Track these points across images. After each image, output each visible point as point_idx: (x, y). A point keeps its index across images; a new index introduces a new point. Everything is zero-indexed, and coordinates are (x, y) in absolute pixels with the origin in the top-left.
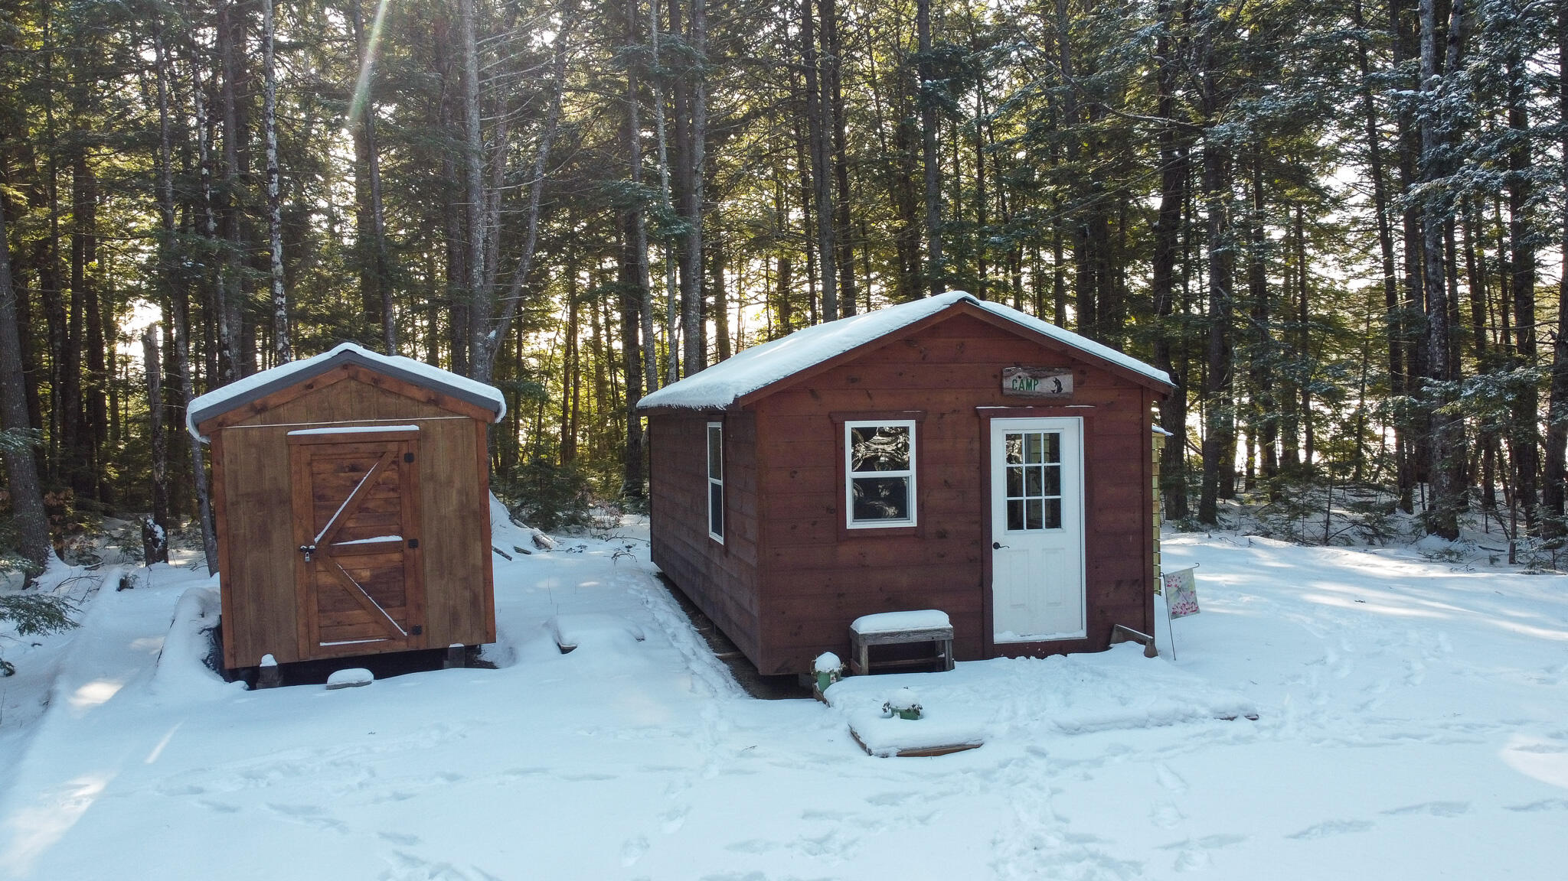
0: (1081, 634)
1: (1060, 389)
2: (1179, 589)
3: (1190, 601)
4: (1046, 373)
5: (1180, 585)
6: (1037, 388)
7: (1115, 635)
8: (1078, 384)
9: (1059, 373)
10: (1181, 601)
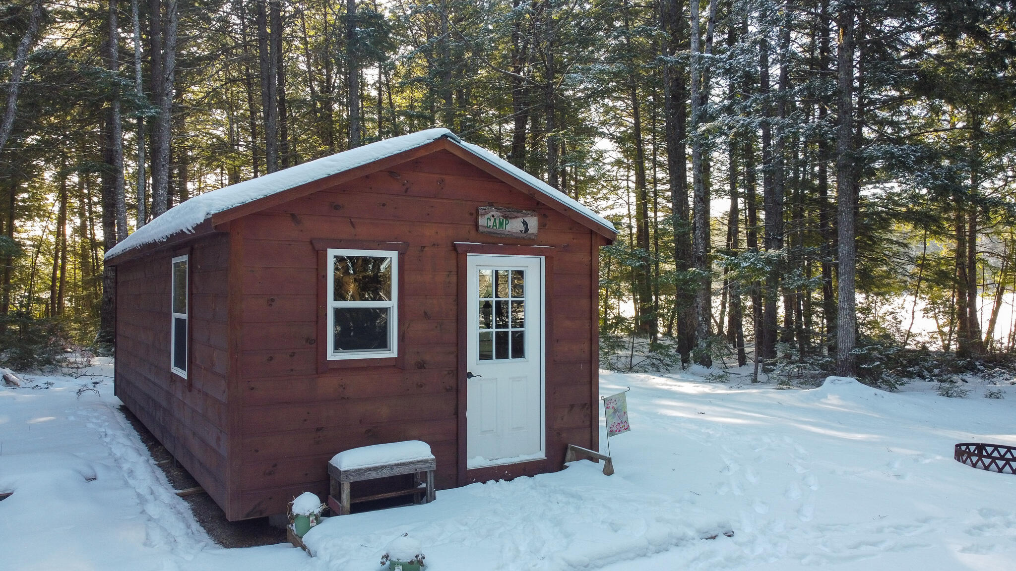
0: (541, 455)
1: (527, 230)
2: (615, 411)
3: (623, 421)
4: (515, 214)
5: (615, 406)
6: (508, 228)
7: (569, 454)
8: (541, 226)
9: (526, 215)
10: (616, 420)
